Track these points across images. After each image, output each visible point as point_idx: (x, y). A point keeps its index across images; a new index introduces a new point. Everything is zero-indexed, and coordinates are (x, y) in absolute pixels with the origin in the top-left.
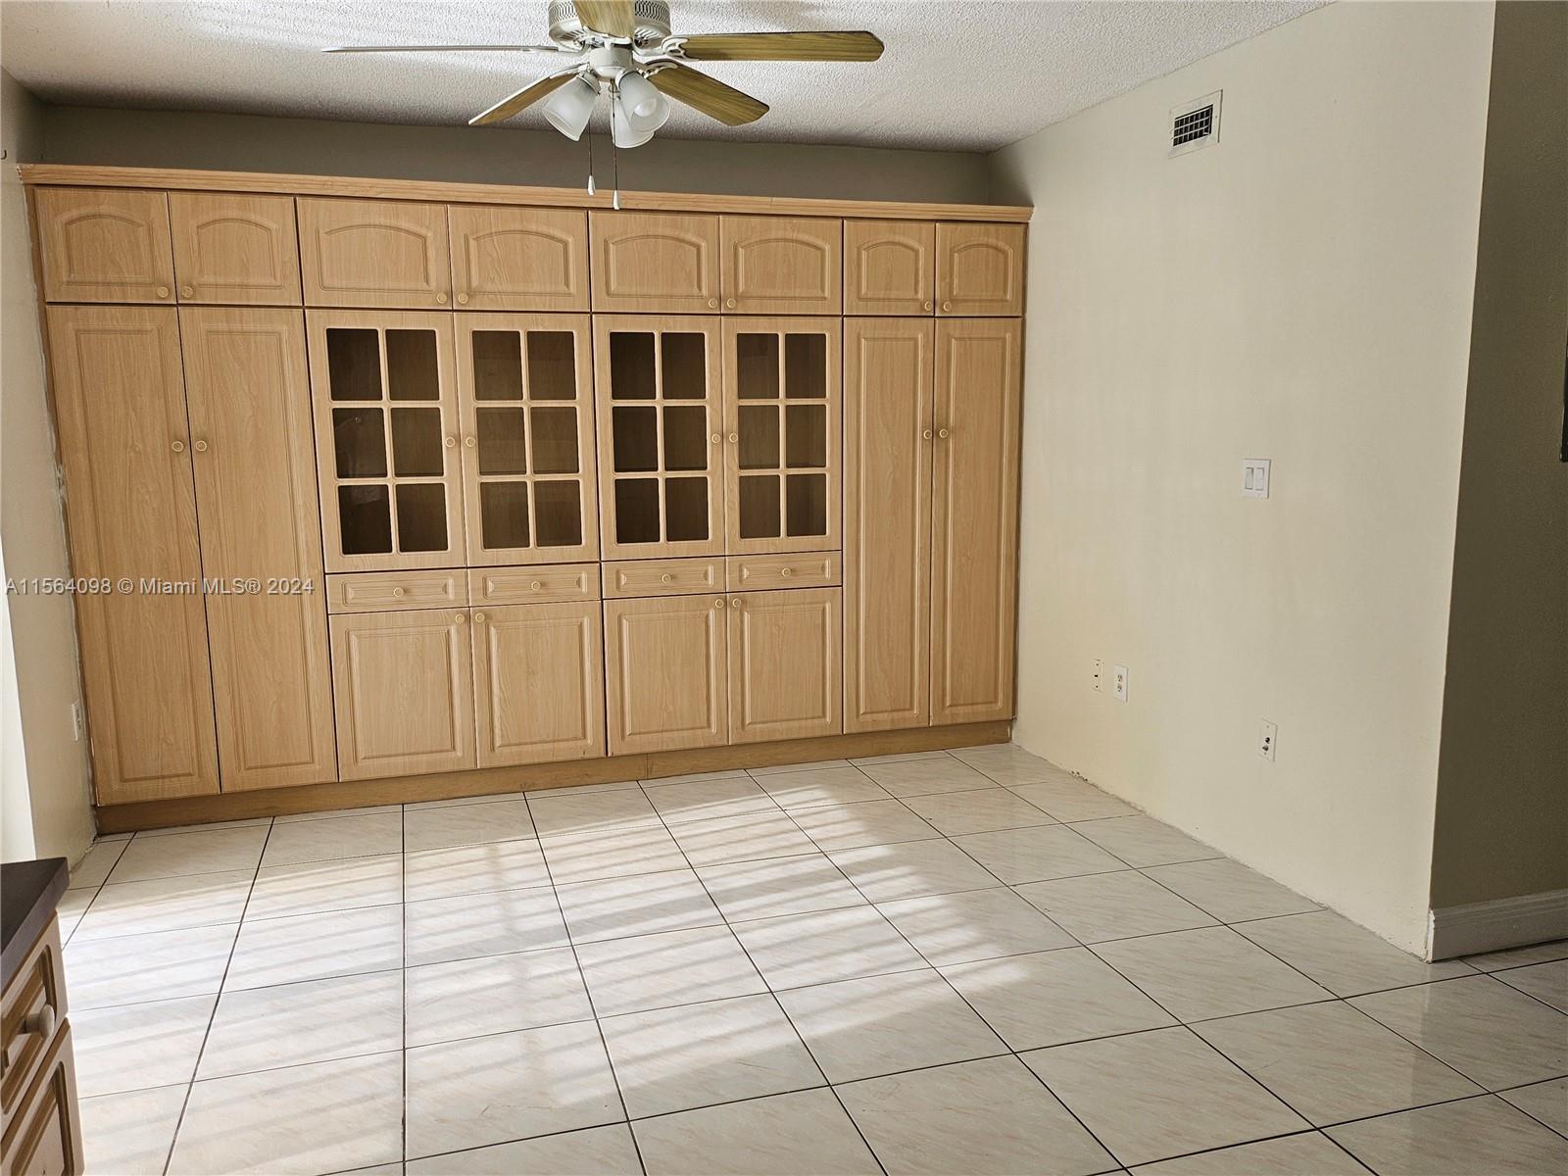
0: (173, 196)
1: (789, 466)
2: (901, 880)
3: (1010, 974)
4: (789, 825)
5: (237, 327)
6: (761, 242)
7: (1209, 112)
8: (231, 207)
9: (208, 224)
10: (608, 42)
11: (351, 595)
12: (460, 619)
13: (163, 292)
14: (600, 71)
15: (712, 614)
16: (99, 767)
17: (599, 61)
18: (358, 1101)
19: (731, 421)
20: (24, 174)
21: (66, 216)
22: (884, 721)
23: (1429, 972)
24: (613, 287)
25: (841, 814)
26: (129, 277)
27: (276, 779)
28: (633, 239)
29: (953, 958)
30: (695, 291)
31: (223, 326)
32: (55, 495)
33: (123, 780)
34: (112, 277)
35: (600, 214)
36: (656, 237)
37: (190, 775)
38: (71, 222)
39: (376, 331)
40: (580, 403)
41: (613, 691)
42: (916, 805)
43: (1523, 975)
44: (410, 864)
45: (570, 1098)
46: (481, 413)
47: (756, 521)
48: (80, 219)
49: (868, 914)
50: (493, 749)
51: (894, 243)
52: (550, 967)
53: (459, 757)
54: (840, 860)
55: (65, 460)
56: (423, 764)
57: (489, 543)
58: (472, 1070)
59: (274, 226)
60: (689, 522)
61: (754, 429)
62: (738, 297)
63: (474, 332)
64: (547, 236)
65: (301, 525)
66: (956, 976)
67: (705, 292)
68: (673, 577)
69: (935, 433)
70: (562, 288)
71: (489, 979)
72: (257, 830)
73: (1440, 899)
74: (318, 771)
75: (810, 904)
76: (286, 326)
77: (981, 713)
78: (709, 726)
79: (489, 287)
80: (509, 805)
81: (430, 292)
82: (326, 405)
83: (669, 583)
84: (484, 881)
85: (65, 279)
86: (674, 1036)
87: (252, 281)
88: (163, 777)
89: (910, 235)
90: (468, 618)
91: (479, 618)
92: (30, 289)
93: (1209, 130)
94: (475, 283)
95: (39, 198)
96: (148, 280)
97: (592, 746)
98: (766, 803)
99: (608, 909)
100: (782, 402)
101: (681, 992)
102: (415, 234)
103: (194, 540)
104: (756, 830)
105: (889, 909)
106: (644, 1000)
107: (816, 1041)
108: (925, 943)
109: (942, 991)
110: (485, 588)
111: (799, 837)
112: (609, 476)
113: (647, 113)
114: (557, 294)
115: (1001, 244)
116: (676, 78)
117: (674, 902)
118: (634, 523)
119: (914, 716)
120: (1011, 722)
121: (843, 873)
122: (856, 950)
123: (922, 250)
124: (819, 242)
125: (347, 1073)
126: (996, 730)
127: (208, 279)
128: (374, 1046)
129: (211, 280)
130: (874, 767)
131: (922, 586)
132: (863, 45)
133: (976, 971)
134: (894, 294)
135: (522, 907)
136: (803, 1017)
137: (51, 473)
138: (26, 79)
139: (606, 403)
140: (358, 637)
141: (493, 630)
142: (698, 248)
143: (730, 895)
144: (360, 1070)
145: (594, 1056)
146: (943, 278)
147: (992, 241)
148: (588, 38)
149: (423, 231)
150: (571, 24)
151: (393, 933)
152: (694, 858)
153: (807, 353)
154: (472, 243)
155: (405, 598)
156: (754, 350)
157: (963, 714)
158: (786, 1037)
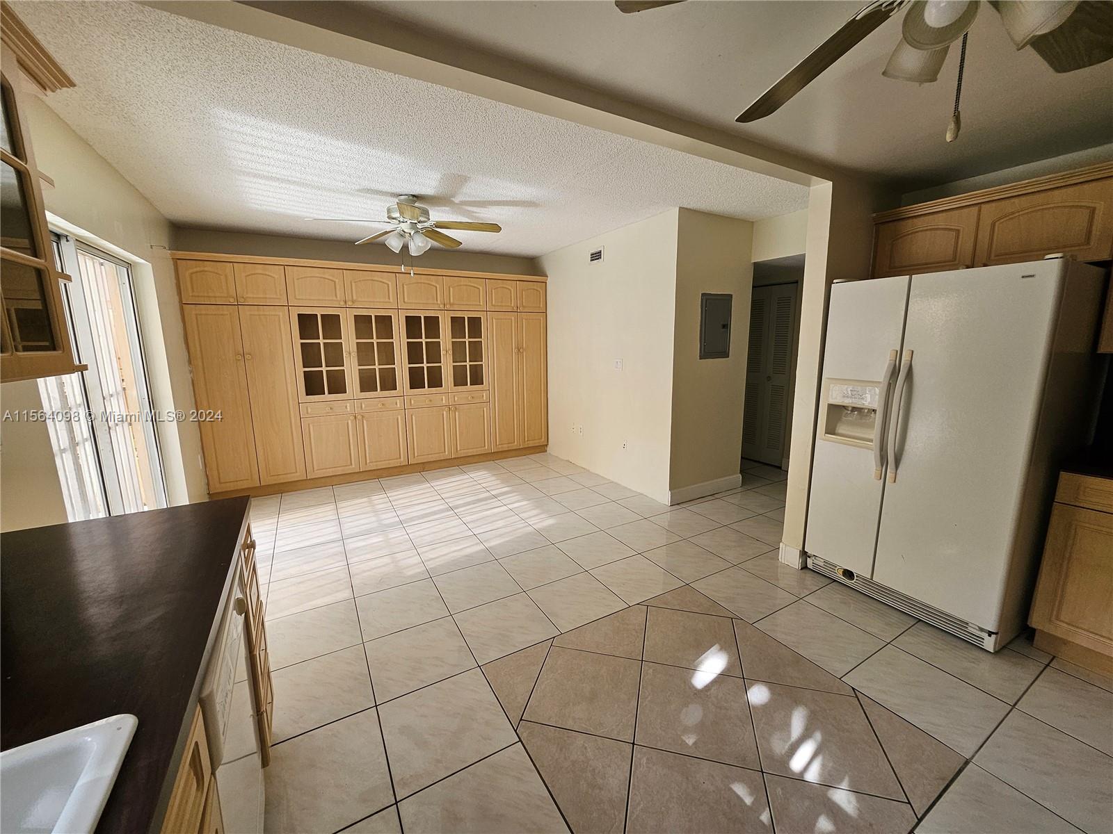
0: (235, 264)
1: (470, 361)
2: (514, 497)
3: (551, 521)
4: (475, 483)
5: (261, 313)
6: (458, 286)
7: (600, 252)
8: (259, 269)
9: (249, 275)
10: (409, 222)
11: (309, 411)
12: (352, 418)
13: (232, 300)
14: (405, 230)
15: (445, 413)
16: (210, 479)
17: (405, 227)
18: (334, 582)
19: (450, 346)
20: (171, 254)
21: (191, 271)
22: (505, 447)
23: (669, 509)
24: (406, 300)
25: (493, 478)
26: (218, 294)
27: (282, 479)
28: (413, 283)
29: (533, 519)
30: (435, 302)
31: (256, 313)
32: (189, 376)
33: (220, 483)
34: (210, 294)
35: (400, 275)
36: (421, 283)
37: (247, 480)
38: (192, 274)
39: (317, 315)
40: (395, 340)
41: (410, 442)
42: (517, 474)
43: (694, 507)
44: (339, 506)
45: (410, 573)
46: (358, 344)
47: (459, 380)
48: (197, 272)
49: (504, 508)
50: (366, 464)
51: (503, 287)
52: (396, 535)
53: (354, 468)
54: (494, 493)
55: (192, 362)
56: (339, 471)
57: (362, 390)
58: (373, 569)
59: (276, 277)
60: (436, 381)
61: (458, 349)
62: (450, 304)
63: (355, 316)
64: (381, 282)
65: (289, 386)
66: (535, 524)
67: (439, 302)
68: (431, 401)
69: (519, 350)
70: (387, 300)
71: (375, 540)
72: (276, 498)
73: (672, 487)
74: (299, 475)
75: (485, 507)
76: (282, 313)
77: (536, 443)
78: (445, 452)
79: (360, 299)
80: (373, 484)
81: (337, 301)
82: (298, 342)
83: (429, 403)
84: (369, 509)
85: (191, 294)
86: (445, 550)
87: (268, 296)
88: (237, 481)
89: (508, 285)
90: (355, 417)
91: (359, 417)
92: (176, 298)
93: (600, 258)
94: (355, 298)
95: (179, 264)
96: (226, 295)
97: (403, 461)
98: (467, 476)
99: (415, 514)
100: (467, 340)
101: (444, 537)
102: (331, 280)
103: (247, 392)
104: (465, 485)
105: (510, 506)
106: (431, 542)
107: (490, 548)
108: (524, 515)
109: (530, 529)
110: (361, 407)
111: (479, 486)
112: (406, 366)
113: (423, 245)
114: (386, 302)
115: (539, 289)
116: (431, 233)
117: (439, 510)
118: (416, 381)
119: (515, 445)
120: (547, 445)
121: (495, 497)
122: (502, 519)
123: (512, 290)
124: (478, 287)
125: (328, 574)
126: (542, 448)
127: (250, 295)
128: (337, 565)
129: (251, 296)
130: (504, 463)
131: (516, 401)
132: (495, 228)
133: (540, 522)
134: (504, 304)
135: (384, 516)
136: (485, 541)
137: (187, 368)
138: (172, 218)
139: (405, 340)
140: (313, 426)
141: (365, 422)
142: (436, 287)
143: (457, 507)
144: (333, 572)
145: (416, 560)
146: (520, 300)
147: (535, 288)
148: (401, 219)
149: (335, 280)
150: (396, 215)
151: (337, 529)
152: (443, 496)
153: (475, 323)
154: (353, 284)
155: (331, 411)
156: (457, 322)
157: (531, 444)
158: (482, 547)
